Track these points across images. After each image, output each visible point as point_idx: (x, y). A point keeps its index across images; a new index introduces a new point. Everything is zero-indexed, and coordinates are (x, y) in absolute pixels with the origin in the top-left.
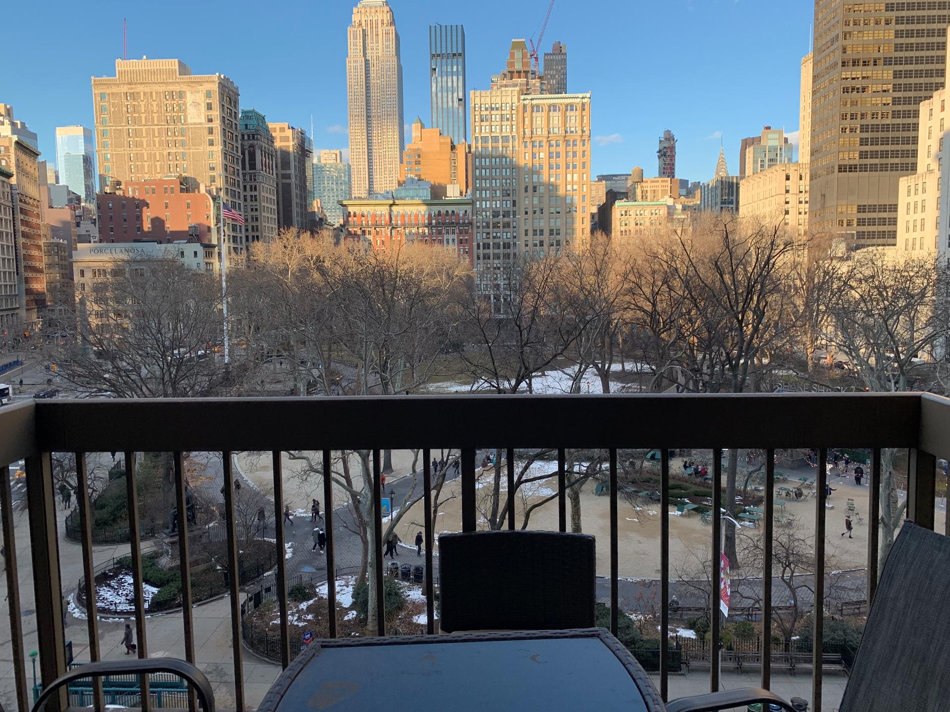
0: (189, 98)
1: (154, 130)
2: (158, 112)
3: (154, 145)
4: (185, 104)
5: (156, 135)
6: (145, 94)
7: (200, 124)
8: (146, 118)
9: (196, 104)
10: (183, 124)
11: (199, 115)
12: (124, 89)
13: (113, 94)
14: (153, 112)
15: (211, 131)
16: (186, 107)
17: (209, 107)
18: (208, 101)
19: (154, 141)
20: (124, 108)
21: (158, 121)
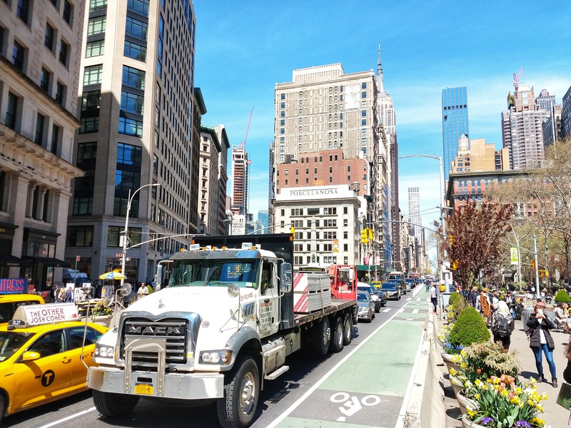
0: (347, 90)
1: (318, 117)
2: (323, 103)
3: (318, 128)
4: (344, 95)
5: (320, 121)
6: (314, 92)
7: (356, 109)
8: (313, 109)
9: (353, 94)
10: (341, 111)
11: (355, 102)
12: (300, 89)
13: (290, 94)
14: (319, 104)
15: (364, 114)
16: (345, 98)
17: (364, 95)
18: (363, 91)
19: (318, 125)
20: (298, 104)
21: (322, 110)
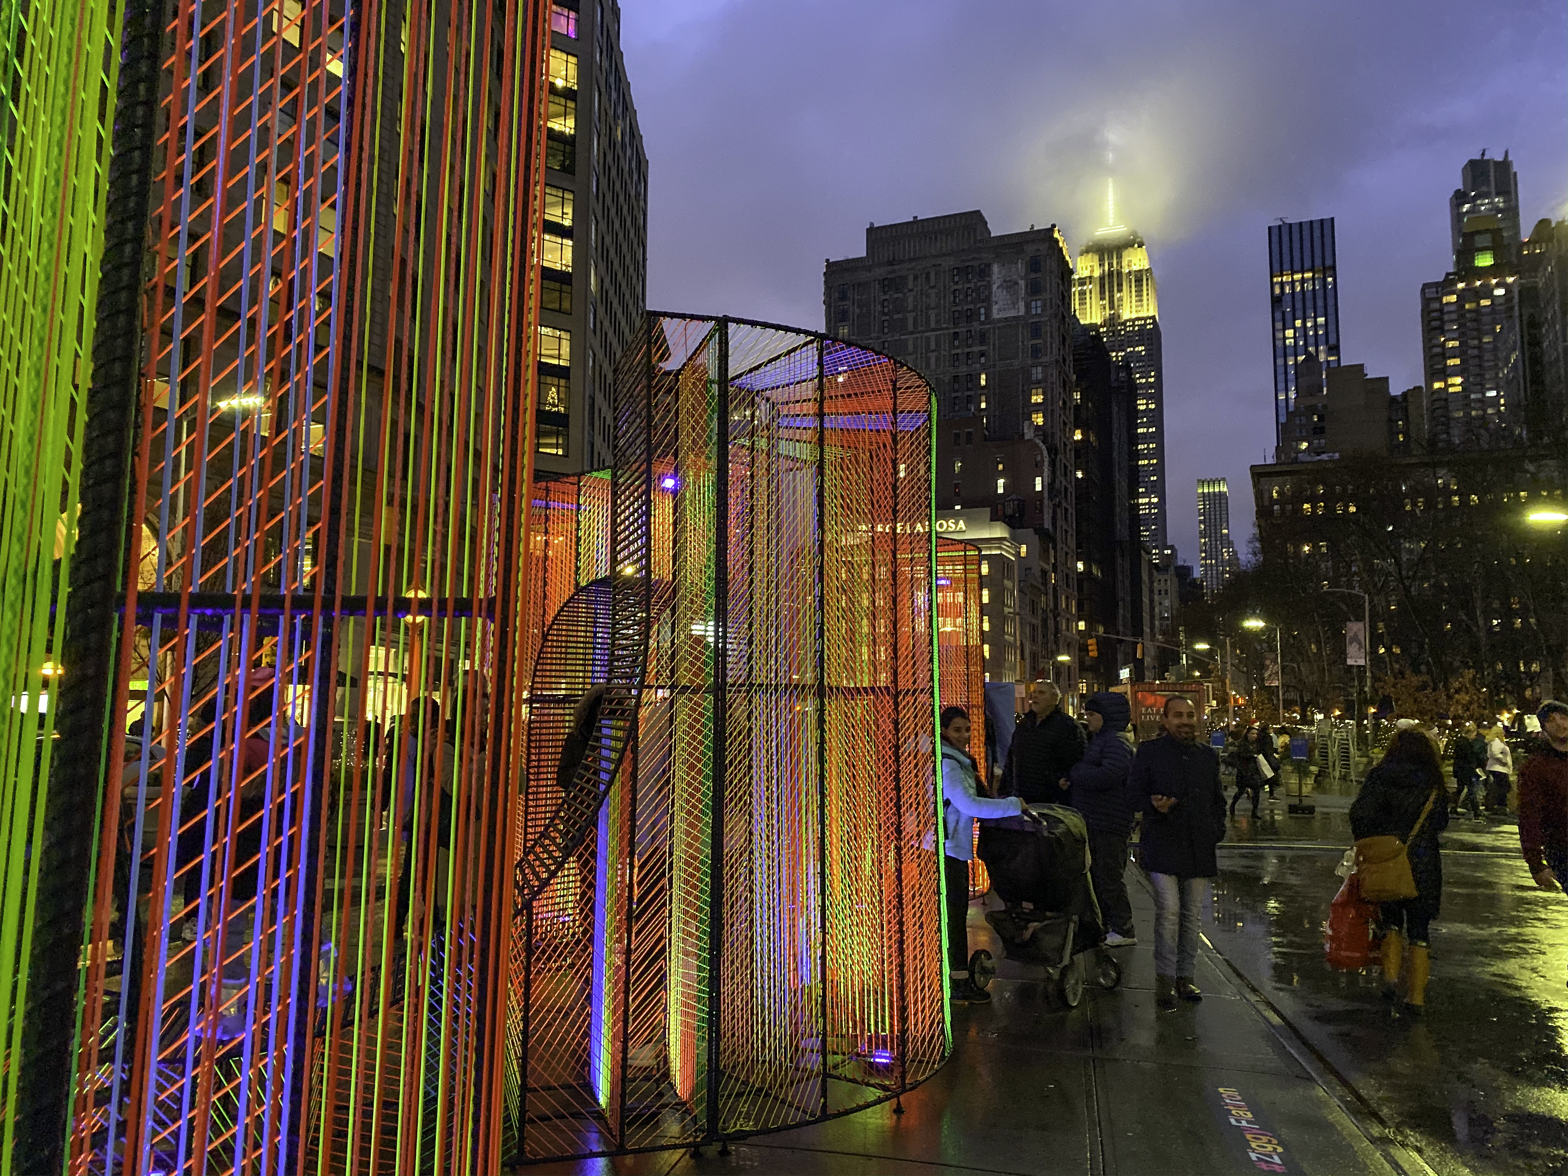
0: (998, 274)
1: (928, 338)
2: (938, 305)
3: (928, 366)
4: (989, 286)
5: (933, 347)
6: (915, 277)
7: (1017, 319)
8: (915, 320)
9: (1010, 285)
10: (983, 323)
11: (1014, 304)
12: (881, 273)
13: (860, 284)
14: (928, 307)
15: (1036, 330)
16: (990, 293)
17: (1035, 285)
18: (1034, 274)
19: (928, 359)
20: (879, 308)
21: (938, 322)
